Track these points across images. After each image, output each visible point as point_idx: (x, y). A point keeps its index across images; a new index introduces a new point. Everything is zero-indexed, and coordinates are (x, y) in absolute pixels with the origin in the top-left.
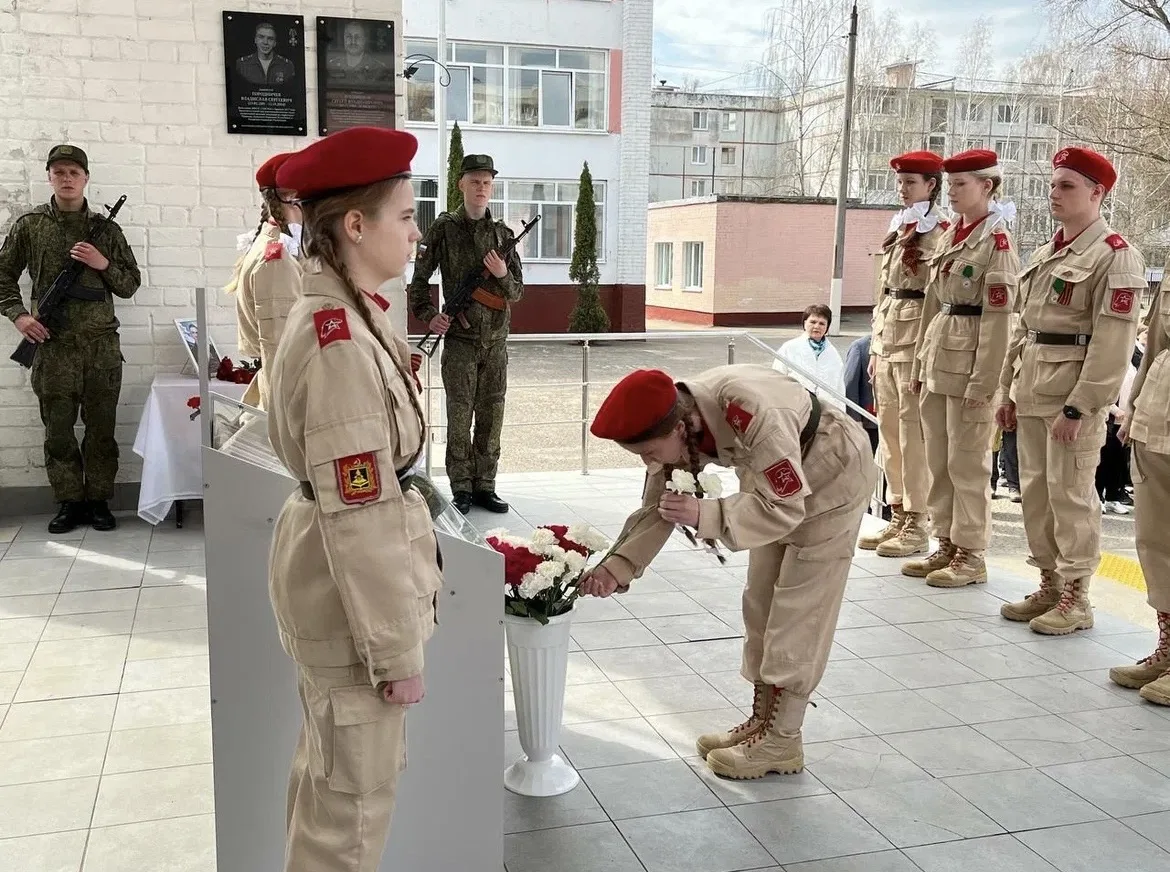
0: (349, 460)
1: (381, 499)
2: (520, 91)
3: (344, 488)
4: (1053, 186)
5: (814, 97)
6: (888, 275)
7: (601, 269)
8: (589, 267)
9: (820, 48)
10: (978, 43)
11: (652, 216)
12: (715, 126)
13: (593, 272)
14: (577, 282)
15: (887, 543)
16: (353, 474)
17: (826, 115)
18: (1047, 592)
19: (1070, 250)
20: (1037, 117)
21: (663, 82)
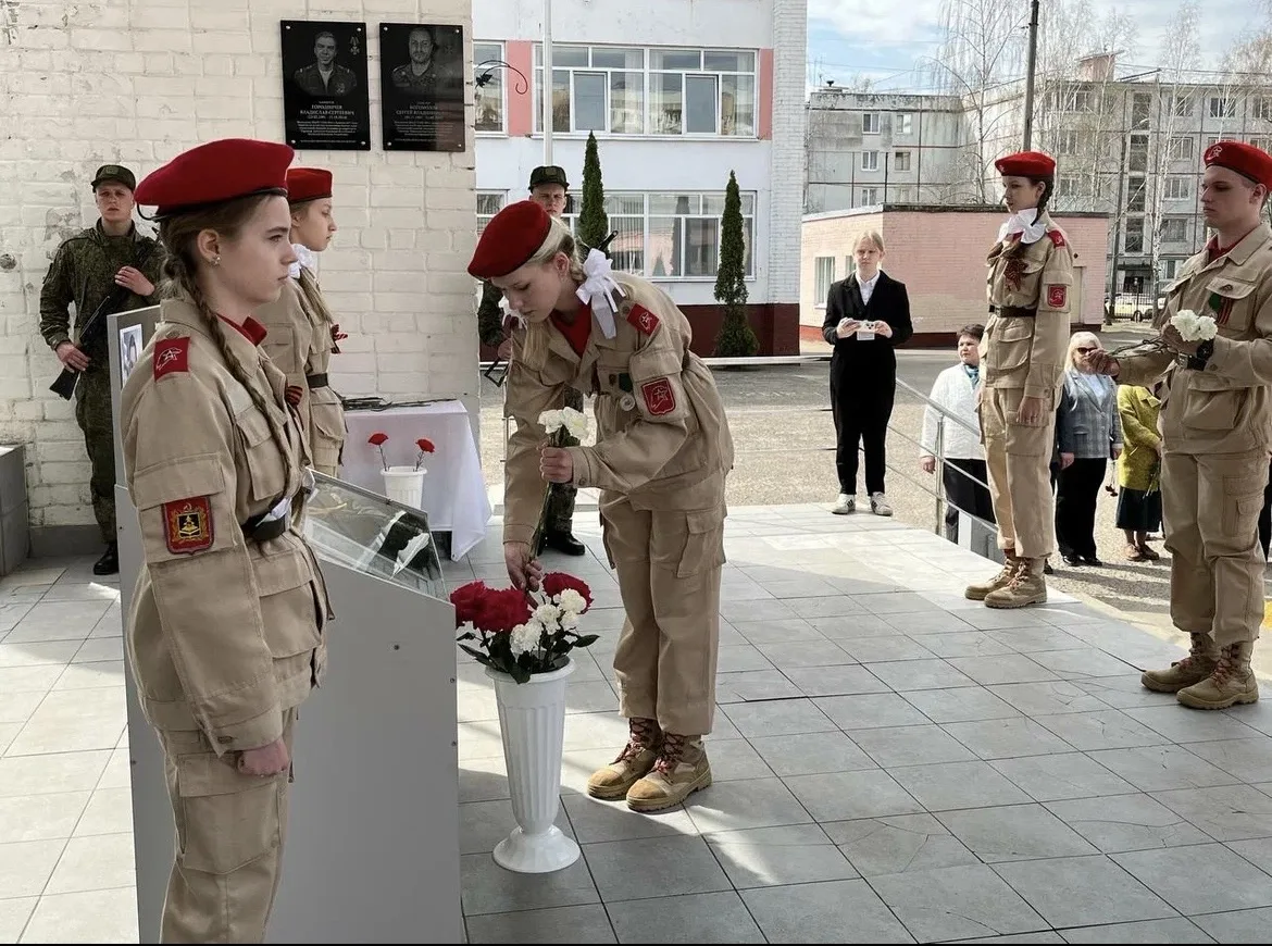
0: (179, 505)
1: (213, 549)
2: (661, 96)
3: (172, 537)
4: (1205, 186)
5: (995, 95)
6: (992, 290)
7: (749, 288)
8: (735, 286)
9: (1002, 39)
10: (1184, 30)
11: (806, 229)
12: (888, 128)
13: (741, 291)
14: (722, 302)
15: (995, 593)
16: (183, 520)
17: (1009, 115)
18: (1197, 660)
19: (1228, 260)
20: (1256, 110)
21: (830, 83)
